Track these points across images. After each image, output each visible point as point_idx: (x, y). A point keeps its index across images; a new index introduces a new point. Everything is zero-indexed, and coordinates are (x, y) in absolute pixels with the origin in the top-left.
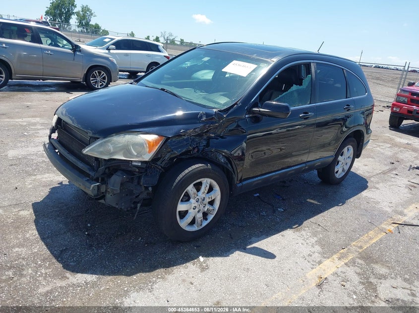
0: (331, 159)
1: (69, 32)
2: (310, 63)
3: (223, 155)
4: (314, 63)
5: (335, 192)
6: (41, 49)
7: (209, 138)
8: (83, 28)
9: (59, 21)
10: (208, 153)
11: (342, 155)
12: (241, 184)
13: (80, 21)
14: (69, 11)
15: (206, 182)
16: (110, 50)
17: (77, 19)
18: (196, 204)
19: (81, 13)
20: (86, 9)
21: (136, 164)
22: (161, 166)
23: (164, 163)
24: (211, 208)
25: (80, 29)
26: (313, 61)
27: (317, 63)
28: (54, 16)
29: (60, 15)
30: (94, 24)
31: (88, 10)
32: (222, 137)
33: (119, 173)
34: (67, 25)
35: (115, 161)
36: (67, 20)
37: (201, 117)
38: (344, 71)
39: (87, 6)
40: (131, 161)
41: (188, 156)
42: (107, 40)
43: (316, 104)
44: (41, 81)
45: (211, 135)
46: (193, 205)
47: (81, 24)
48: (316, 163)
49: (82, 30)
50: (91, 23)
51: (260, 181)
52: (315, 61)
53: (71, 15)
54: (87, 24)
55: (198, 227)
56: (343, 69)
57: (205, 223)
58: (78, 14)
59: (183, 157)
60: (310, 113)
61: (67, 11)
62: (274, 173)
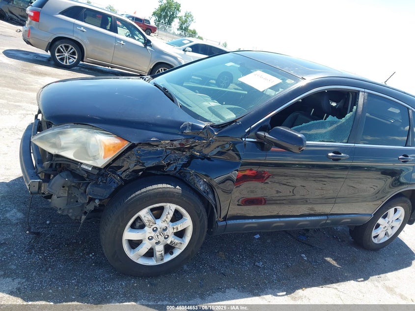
0: (368, 218)
1: (169, 33)
2: (359, 91)
3: (204, 181)
4: (364, 92)
5: (369, 260)
6: (116, 38)
7: (193, 157)
8: (182, 32)
9: (162, 22)
10: (187, 174)
11: (385, 217)
12: (224, 223)
13: (181, 25)
14: (173, 14)
15: (170, 208)
16: (186, 51)
17: (179, 23)
18: (153, 234)
19: (184, 18)
20: (188, 16)
21: (86, 168)
22: (121, 178)
23: (125, 174)
24: (177, 240)
25: (179, 32)
26: (363, 90)
27: (369, 93)
28: (160, 17)
29: (165, 17)
30: (192, 30)
31: (191, 16)
32: (209, 159)
33: (64, 174)
34: (169, 27)
35: (60, 159)
36: (170, 23)
37: (185, 128)
38: (410, 111)
39: (190, 12)
40: (82, 163)
41: (159, 173)
42: (185, 42)
43: (356, 145)
44: (110, 68)
45: (196, 153)
46: (148, 235)
47: (181, 28)
48: (343, 219)
49: (180, 34)
50: (189, 28)
51: (255, 225)
52: (366, 90)
53: (174, 18)
54: (186, 29)
55: (156, 261)
56: (408, 108)
57: (168, 258)
58: (180, 19)
59: (153, 172)
60: (342, 155)
61: (172, 14)
62: (278, 219)
